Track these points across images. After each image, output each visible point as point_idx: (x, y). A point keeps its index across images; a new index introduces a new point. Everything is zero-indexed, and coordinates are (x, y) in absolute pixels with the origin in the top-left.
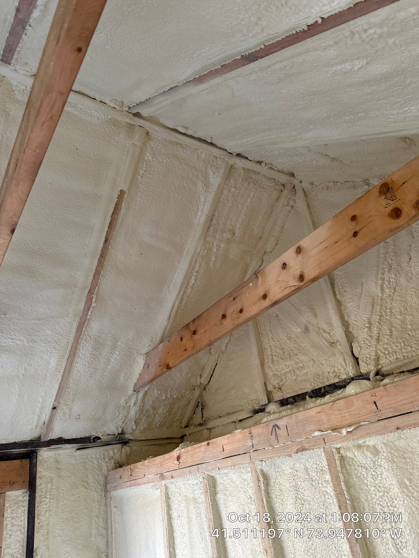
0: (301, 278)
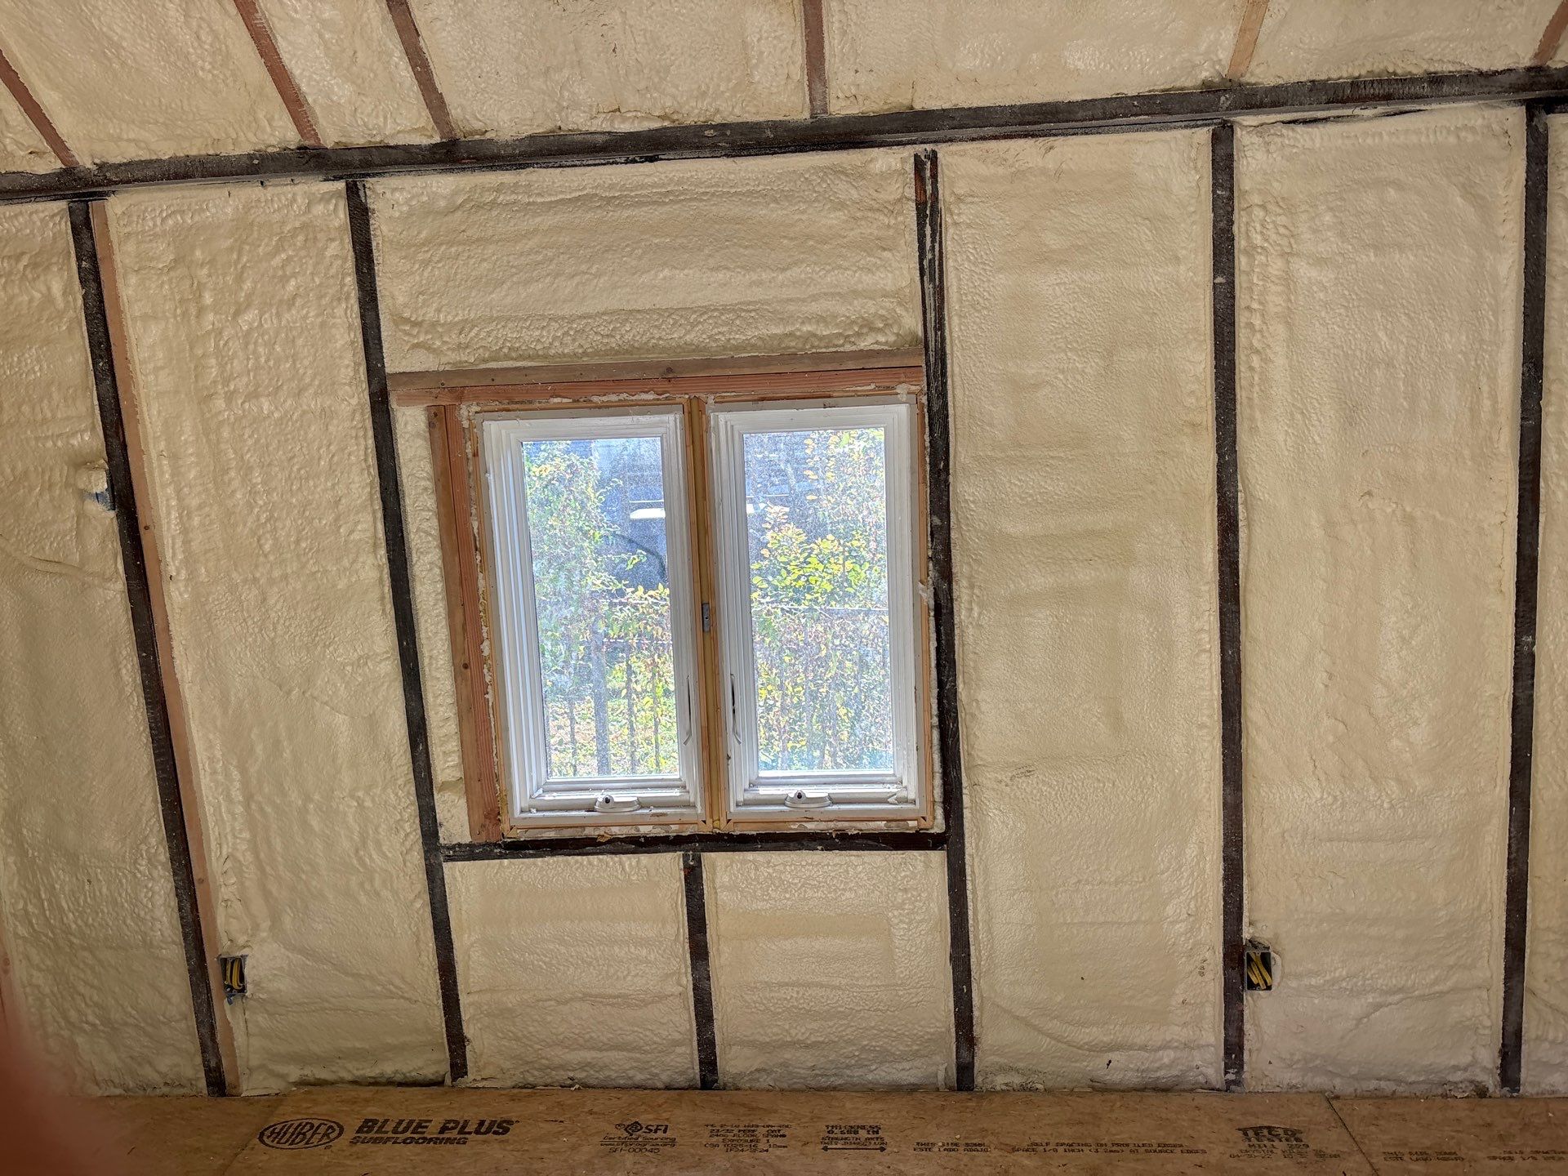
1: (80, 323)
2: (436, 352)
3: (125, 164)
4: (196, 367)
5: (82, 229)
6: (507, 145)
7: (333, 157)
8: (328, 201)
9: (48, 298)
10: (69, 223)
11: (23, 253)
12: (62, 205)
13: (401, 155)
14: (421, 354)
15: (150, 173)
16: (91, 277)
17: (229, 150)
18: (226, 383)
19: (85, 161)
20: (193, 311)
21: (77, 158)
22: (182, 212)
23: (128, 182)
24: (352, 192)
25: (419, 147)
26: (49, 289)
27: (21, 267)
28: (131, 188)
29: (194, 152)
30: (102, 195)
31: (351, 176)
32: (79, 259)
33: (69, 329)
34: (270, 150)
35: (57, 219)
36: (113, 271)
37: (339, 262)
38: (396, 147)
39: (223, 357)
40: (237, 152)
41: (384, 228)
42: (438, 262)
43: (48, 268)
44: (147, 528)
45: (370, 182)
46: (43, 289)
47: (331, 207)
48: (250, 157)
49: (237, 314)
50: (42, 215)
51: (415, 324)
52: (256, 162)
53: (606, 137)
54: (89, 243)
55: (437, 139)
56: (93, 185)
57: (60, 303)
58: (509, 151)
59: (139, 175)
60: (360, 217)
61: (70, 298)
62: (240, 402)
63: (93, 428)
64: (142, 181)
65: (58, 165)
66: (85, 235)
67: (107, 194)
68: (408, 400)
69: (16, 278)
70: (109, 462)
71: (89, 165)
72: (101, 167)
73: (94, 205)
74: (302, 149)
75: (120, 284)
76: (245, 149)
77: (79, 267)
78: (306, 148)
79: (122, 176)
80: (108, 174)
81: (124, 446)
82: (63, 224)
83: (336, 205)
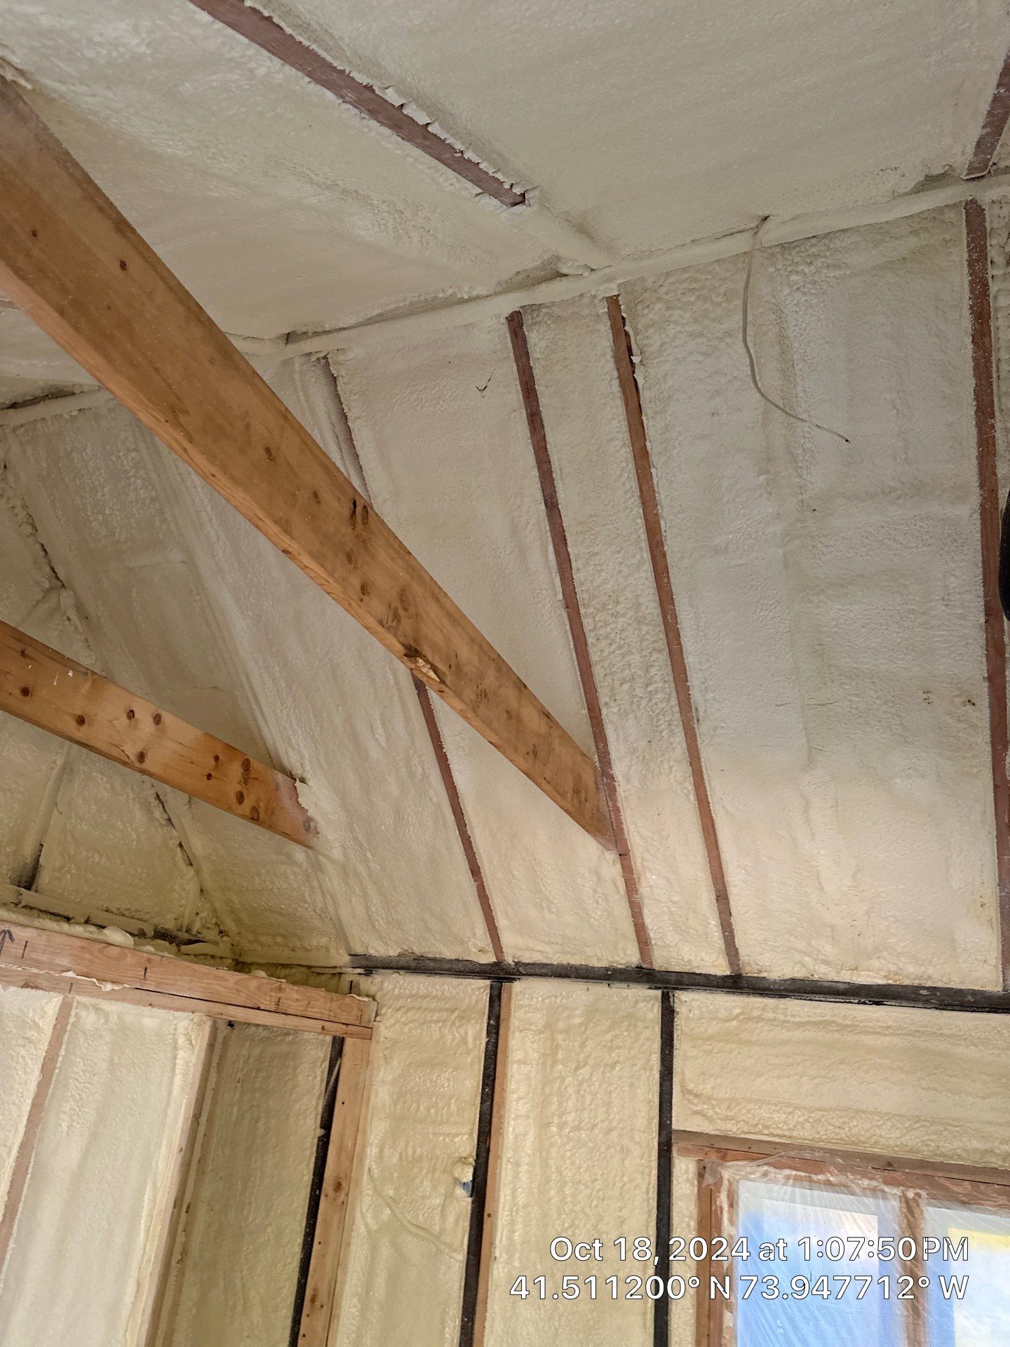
0: (141, 757)
1: (479, 1059)
2: (710, 1119)
3: (531, 964)
4: (543, 1101)
5: (495, 999)
6: (775, 982)
7: (658, 975)
8: (648, 1002)
9: (464, 1040)
10: (489, 995)
11: (456, 1009)
12: (488, 982)
13: (703, 980)
14: (699, 1119)
15: (544, 971)
16: (494, 1031)
17: (595, 963)
18: (561, 1116)
19: (509, 960)
20: (550, 1061)
21: (506, 958)
22: (556, 997)
23: (531, 975)
24: (666, 998)
25: (715, 976)
26: (466, 1034)
27: (453, 1018)
28: (531, 979)
29: (572, 962)
30: (511, 980)
31: (666, 988)
32: (489, 1018)
33: (472, 1063)
34: (620, 966)
35: (482, 990)
36: (508, 1029)
37: (649, 1043)
38: (700, 974)
39: (562, 1097)
40: (600, 965)
41: (683, 1024)
42: (717, 1053)
43: (468, 1021)
44: (489, 1215)
45: (678, 993)
46: (463, 1034)
47: (650, 1006)
48: (607, 969)
49: (577, 1069)
50: (473, 986)
51: (697, 1096)
52: (610, 973)
53: (846, 986)
54: (498, 1009)
55: (728, 973)
56: (510, 974)
57: (470, 1045)
58: (777, 986)
59: (538, 971)
60: (668, 1015)
61: (478, 1042)
62: (567, 1130)
63: (471, 1134)
64: (540, 976)
65: (493, 959)
66: (496, 1004)
67: (515, 979)
68: (686, 1152)
69: (449, 1023)
70: (476, 1161)
71: (511, 962)
72: (517, 964)
73: (506, 985)
74: (639, 968)
75: (510, 1039)
76: (604, 964)
77: (488, 1024)
78: (641, 968)
79: (528, 971)
80: (520, 969)
81: (488, 1150)
82: (485, 994)
83: (653, 1005)
